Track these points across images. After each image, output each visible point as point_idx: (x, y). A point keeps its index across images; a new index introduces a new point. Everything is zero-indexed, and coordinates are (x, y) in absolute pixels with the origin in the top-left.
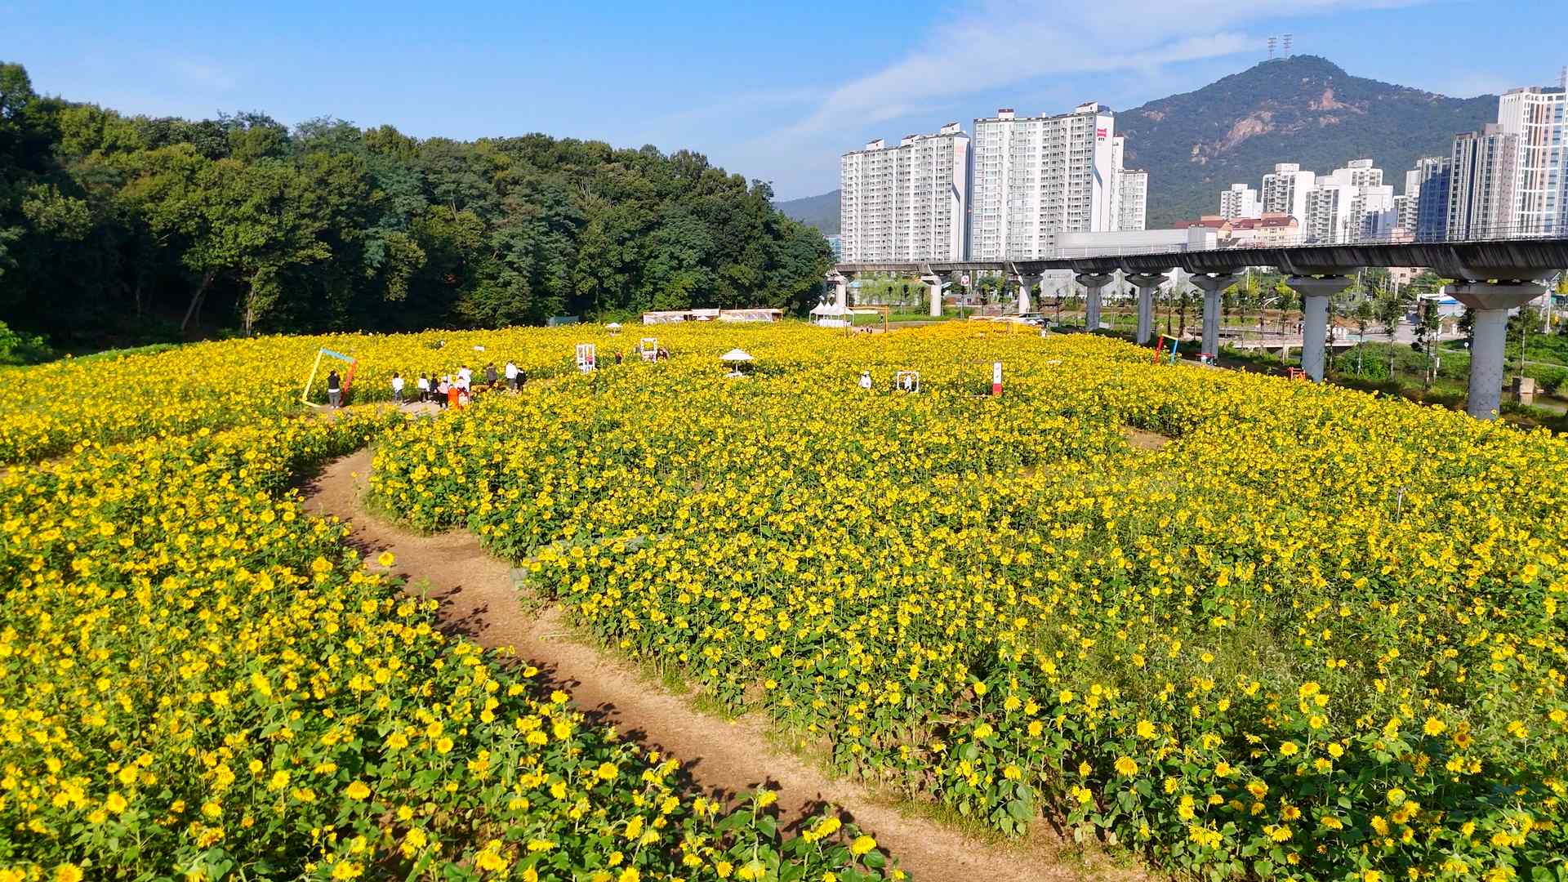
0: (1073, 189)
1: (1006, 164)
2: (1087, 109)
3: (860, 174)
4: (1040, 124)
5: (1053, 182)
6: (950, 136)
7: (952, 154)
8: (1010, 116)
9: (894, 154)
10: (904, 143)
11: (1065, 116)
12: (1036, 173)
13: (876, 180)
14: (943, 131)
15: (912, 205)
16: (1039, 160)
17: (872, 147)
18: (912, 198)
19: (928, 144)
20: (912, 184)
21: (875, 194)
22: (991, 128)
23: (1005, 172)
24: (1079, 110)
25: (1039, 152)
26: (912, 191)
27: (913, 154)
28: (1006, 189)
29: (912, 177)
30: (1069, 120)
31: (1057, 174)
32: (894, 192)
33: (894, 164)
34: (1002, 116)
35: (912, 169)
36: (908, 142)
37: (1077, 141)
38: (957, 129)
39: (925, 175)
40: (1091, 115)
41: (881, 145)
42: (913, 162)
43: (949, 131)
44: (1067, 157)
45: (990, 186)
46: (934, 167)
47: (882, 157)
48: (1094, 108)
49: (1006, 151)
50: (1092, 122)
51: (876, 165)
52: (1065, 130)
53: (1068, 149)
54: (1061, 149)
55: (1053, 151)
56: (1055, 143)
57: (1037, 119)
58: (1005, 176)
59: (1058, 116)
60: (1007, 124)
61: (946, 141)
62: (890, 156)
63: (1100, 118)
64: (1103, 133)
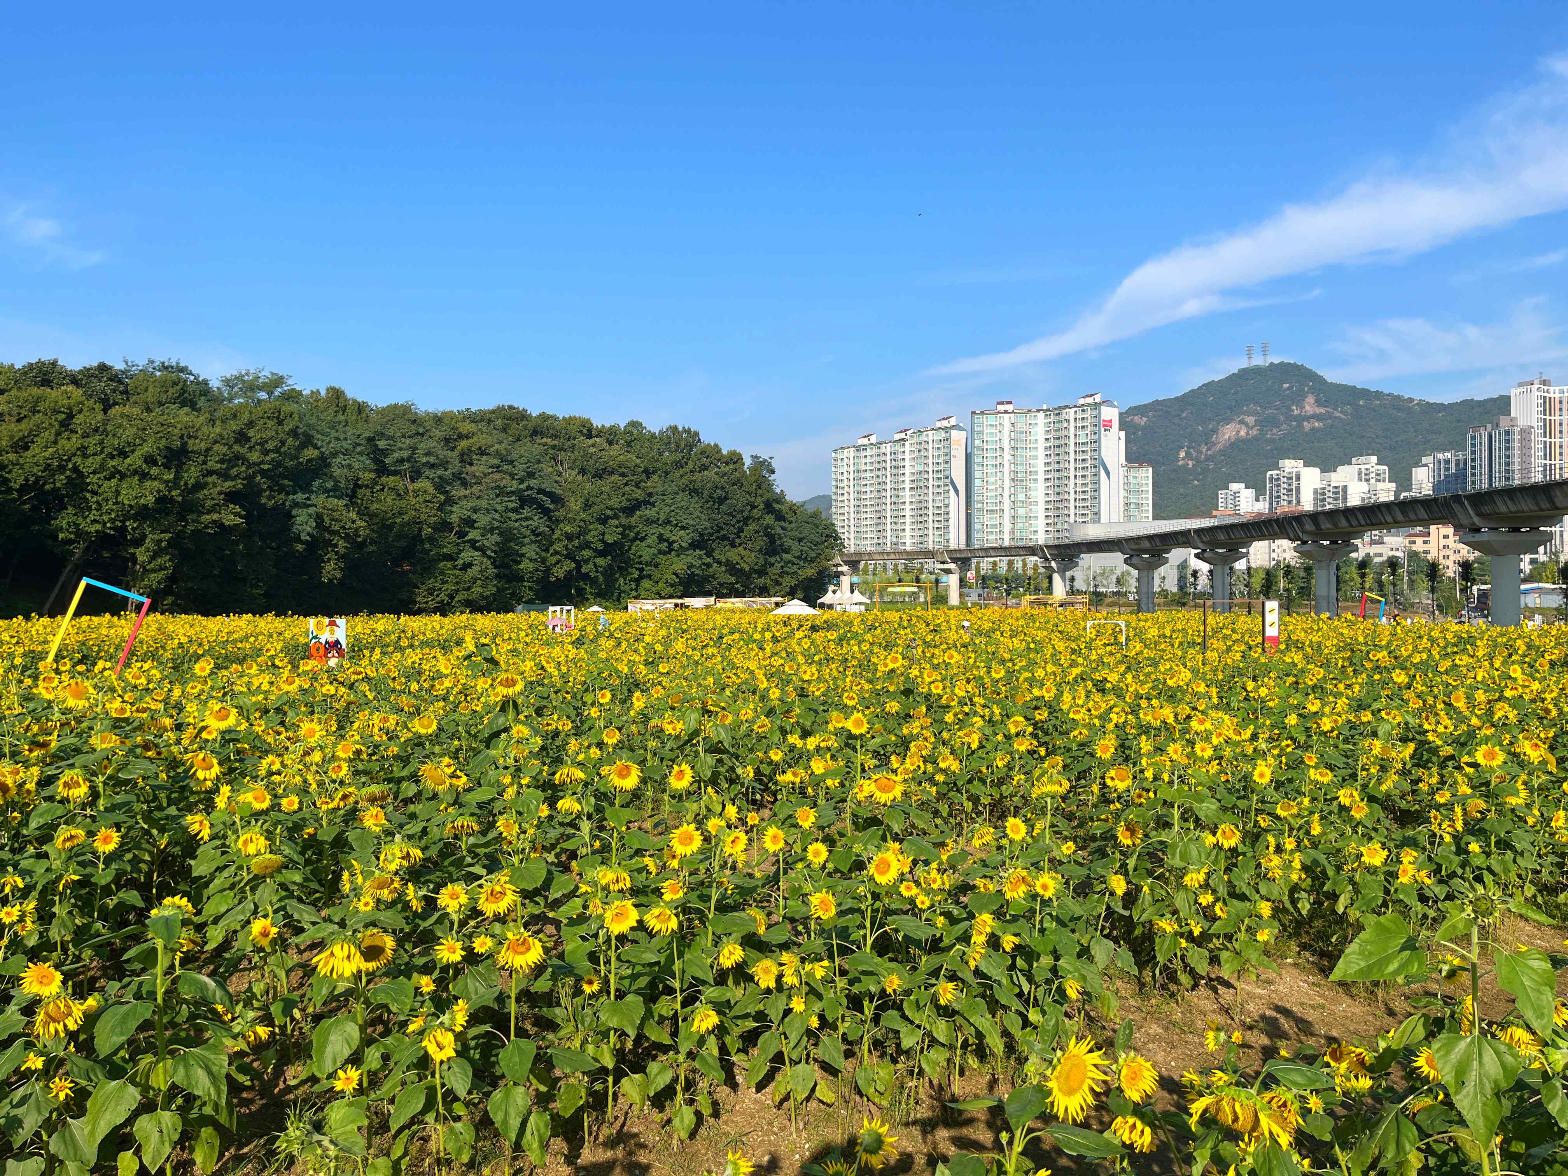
0: (1079, 481)
1: (1007, 457)
2: (1090, 400)
3: (851, 469)
4: (1041, 416)
5: (1057, 475)
6: (947, 430)
7: (949, 447)
8: (1009, 407)
9: (887, 449)
10: (897, 437)
11: (1067, 407)
12: (1039, 465)
13: (868, 475)
14: (938, 424)
15: (908, 500)
16: (1041, 453)
17: (865, 441)
18: (907, 493)
19: (923, 438)
20: (907, 478)
21: (868, 489)
22: (991, 420)
23: (1006, 464)
24: (1081, 401)
25: (1041, 444)
26: (907, 486)
27: (907, 448)
28: (1007, 483)
29: (907, 471)
30: (1072, 411)
31: (1062, 466)
32: (888, 486)
33: (888, 458)
34: (1001, 408)
35: (907, 463)
36: (902, 436)
37: (1082, 433)
38: (953, 421)
39: (920, 468)
40: (1096, 406)
41: (873, 439)
42: (907, 456)
43: (945, 424)
44: (1071, 449)
45: (992, 480)
46: (930, 461)
47: (875, 451)
48: (1098, 398)
49: (1006, 444)
50: (1096, 413)
51: (869, 460)
52: (1068, 421)
53: (1071, 442)
54: (1064, 441)
55: (1057, 442)
56: (1059, 434)
57: (1038, 411)
58: (1006, 469)
59: (1060, 408)
60: (1006, 416)
61: (943, 434)
62: (883, 450)
63: (1104, 409)
64: (1108, 424)
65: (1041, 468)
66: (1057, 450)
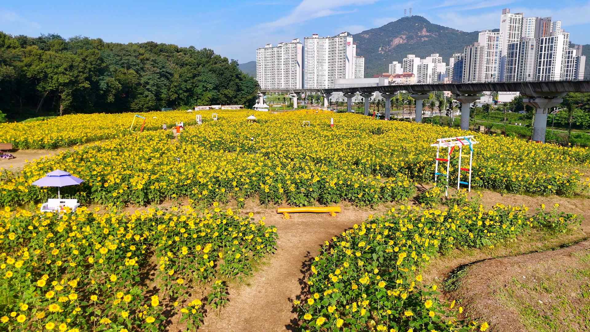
0: (339, 63)
1: (316, 54)
2: (343, 35)
3: (263, 56)
4: (327, 40)
5: (332, 61)
6: (296, 43)
7: (296, 50)
8: (317, 36)
9: (275, 49)
10: (279, 45)
13: (269, 59)
14: (293, 41)
15: (283, 69)
16: (327, 53)
17: (267, 46)
18: (283, 66)
19: (288, 46)
20: (282, 61)
21: (269, 64)
22: (310, 41)
23: (315, 56)
24: (341, 35)
25: (327, 50)
26: (282, 63)
27: (282, 50)
28: (316, 63)
29: (282, 58)
30: (337, 38)
31: (334, 58)
32: (276, 63)
33: (276, 53)
34: (314, 36)
35: (282, 55)
36: (281, 45)
37: (341, 46)
38: (298, 40)
39: (287, 57)
40: (345, 37)
41: (271, 46)
42: (282, 53)
43: (295, 41)
44: (337, 52)
45: (311, 62)
46: (290, 55)
47: (271, 50)
48: (346, 34)
49: (315, 49)
50: (345, 39)
51: (269, 53)
52: (336, 42)
53: (337, 49)
54: (334, 49)
55: (332, 49)
56: (333, 47)
57: (326, 38)
58: (315, 59)
59: (333, 37)
60: (316, 39)
61: (294, 45)
63: (348, 38)
64: (349, 43)
65: (327, 58)
66: (332, 52)
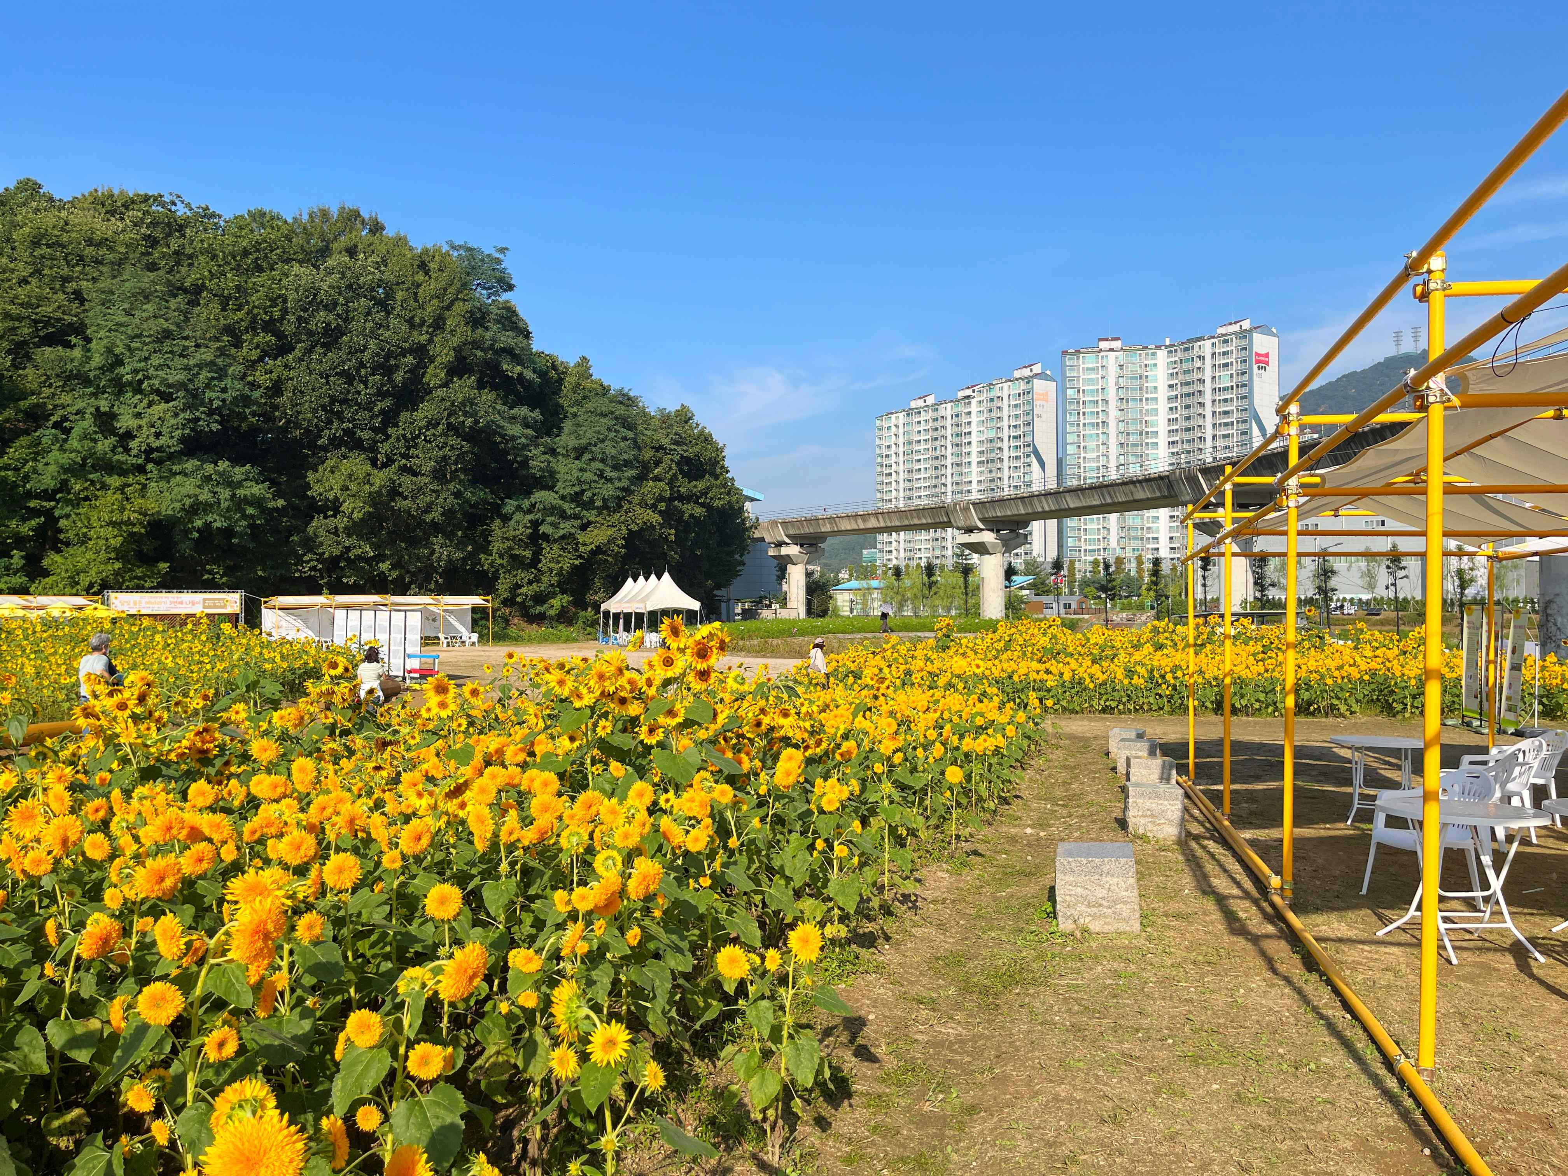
0: (1220, 443)
1: (1113, 413)
2: (1235, 328)
3: (901, 440)
4: (1162, 354)
5: (1186, 436)
6: (1028, 380)
7: (1031, 403)
8: (1117, 344)
9: (948, 410)
10: (961, 394)
11: (1201, 339)
12: (1161, 424)
13: (922, 447)
14: (1017, 374)
15: (975, 478)
16: (1162, 406)
17: (920, 403)
18: (974, 468)
19: (995, 393)
20: (974, 449)
21: (922, 466)
22: (1089, 361)
23: (1112, 424)
24: (1222, 330)
25: (1163, 393)
26: (974, 459)
27: (974, 407)
28: (1114, 449)
29: (974, 438)
30: (1208, 344)
31: (1193, 423)
32: (949, 461)
33: (949, 422)
34: (1103, 345)
35: (974, 428)
36: (969, 392)
37: (1224, 373)
38: (1037, 369)
39: (992, 434)
40: (1244, 334)
41: (931, 400)
42: (974, 419)
43: (1026, 372)
44: (1208, 398)
45: (1091, 444)
46: (1005, 424)
47: (931, 414)
48: (1246, 325)
49: (1112, 394)
50: (1244, 343)
51: (922, 427)
52: (1202, 358)
53: (1208, 386)
54: (1197, 387)
55: (1186, 390)
56: (1188, 378)
57: (1158, 347)
58: (1112, 429)
59: (1190, 341)
60: (1112, 355)
61: (1023, 386)
62: (941, 412)
63: (1257, 337)
64: (1263, 360)
65: (1162, 427)
66: (1186, 401)
